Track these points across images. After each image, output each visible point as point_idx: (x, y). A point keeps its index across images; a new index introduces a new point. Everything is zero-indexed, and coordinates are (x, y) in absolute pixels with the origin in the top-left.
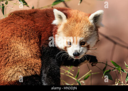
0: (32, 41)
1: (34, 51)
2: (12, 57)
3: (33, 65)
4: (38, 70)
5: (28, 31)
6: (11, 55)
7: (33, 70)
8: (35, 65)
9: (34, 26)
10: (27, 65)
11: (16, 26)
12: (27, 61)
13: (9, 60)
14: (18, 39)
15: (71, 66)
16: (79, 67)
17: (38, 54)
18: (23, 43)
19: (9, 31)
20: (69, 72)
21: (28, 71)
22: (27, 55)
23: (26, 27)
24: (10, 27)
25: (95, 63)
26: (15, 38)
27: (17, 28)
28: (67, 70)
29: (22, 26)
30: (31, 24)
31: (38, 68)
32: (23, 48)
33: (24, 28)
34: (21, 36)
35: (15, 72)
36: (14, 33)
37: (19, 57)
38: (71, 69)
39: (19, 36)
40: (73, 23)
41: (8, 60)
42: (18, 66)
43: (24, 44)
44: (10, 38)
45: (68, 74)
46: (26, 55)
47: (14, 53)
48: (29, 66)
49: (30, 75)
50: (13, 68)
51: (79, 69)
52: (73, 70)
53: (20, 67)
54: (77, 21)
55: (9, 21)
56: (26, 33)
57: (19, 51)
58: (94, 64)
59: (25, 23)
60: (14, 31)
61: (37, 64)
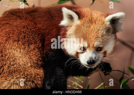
0: (32, 47)
1: (34, 59)
2: (7, 66)
3: (33, 76)
4: (40, 82)
5: (28, 34)
6: (6, 64)
7: (33, 82)
8: (35, 76)
9: (35, 28)
10: (26, 76)
11: (12, 28)
12: (25, 71)
13: (4, 69)
14: (14, 44)
15: (79, 76)
16: (89, 78)
17: (40, 63)
18: (20, 49)
19: (3, 34)
20: (77, 84)
21: (27, 83)
22: (26, 64)
23: (25, 29)
24: (4, 29)
25: (108, 71)
26: (11, 43)
27: (13, 31)
28: (75, 82)
29: (19, 28)
30: (30, 25)
31: (40, 80)
32: (20, 56)
33: (22, 30)
34: (18, 41)
35: (12, 85)
36: (9, 37)
37: (15, 66)
38: (80, 80)
39: (16, 41)
40: (87, 24)
41: (2, 70)
42: (15, 77)
43: (22, 50)
44: (5, 43)
45: (76, 86)
46: (24, 63)
47: (10, 61)
48: (29, 77)
49: (30, 88)
50: (9, 79)
51: (90, 81)
52: (82, 82)
53: (17, 78)
54: (91, 21)
55: (3, 22)
56: (24, 36)
57: (16, 59)
58: (107, 73)
59: (23, 24)
60: (9, 35)
61: (38, 75)
